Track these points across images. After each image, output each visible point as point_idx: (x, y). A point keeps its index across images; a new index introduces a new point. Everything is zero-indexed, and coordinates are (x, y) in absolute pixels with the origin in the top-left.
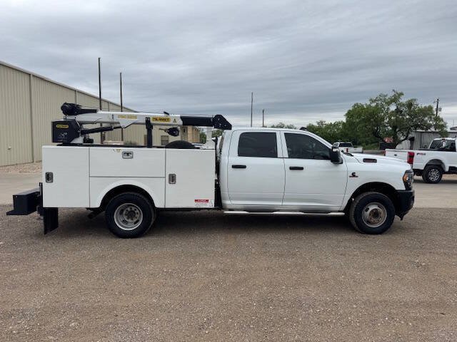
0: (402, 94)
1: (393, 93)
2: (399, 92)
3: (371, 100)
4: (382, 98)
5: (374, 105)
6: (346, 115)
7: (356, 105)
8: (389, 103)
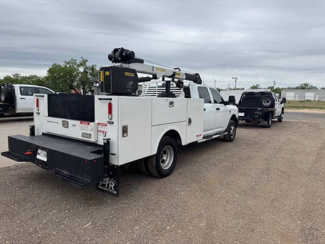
0: (86, 61)
1: (81, 60)
2: (85, 59)
3: (66, 62)
4: (73, 61)
5: (68, 66)
6: (48, 71)
7: (55, 64)
8: (79, 66)
